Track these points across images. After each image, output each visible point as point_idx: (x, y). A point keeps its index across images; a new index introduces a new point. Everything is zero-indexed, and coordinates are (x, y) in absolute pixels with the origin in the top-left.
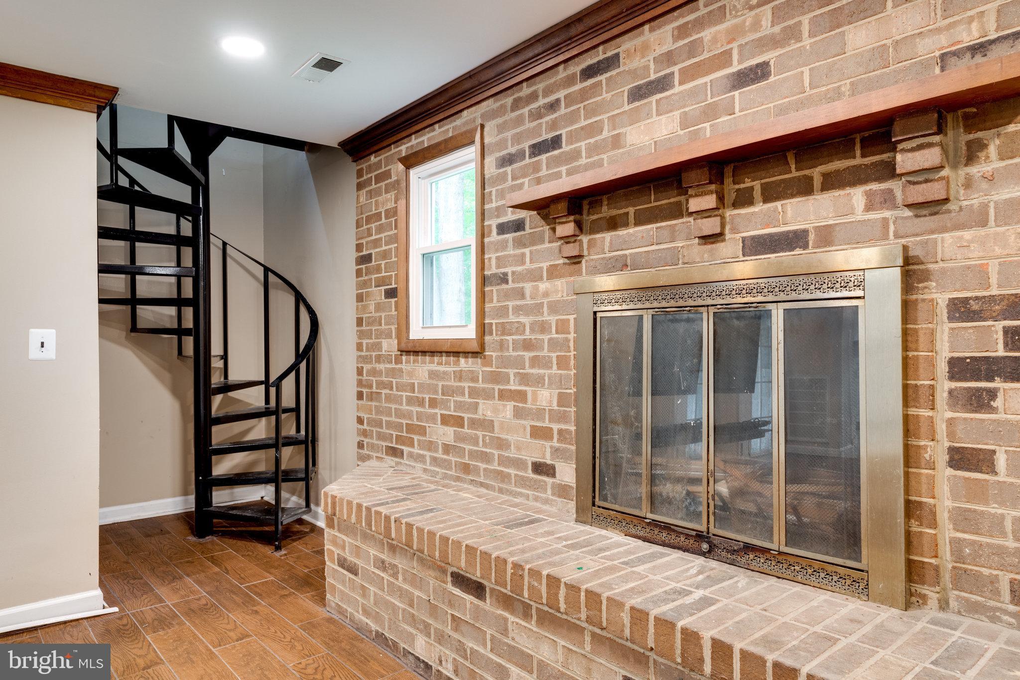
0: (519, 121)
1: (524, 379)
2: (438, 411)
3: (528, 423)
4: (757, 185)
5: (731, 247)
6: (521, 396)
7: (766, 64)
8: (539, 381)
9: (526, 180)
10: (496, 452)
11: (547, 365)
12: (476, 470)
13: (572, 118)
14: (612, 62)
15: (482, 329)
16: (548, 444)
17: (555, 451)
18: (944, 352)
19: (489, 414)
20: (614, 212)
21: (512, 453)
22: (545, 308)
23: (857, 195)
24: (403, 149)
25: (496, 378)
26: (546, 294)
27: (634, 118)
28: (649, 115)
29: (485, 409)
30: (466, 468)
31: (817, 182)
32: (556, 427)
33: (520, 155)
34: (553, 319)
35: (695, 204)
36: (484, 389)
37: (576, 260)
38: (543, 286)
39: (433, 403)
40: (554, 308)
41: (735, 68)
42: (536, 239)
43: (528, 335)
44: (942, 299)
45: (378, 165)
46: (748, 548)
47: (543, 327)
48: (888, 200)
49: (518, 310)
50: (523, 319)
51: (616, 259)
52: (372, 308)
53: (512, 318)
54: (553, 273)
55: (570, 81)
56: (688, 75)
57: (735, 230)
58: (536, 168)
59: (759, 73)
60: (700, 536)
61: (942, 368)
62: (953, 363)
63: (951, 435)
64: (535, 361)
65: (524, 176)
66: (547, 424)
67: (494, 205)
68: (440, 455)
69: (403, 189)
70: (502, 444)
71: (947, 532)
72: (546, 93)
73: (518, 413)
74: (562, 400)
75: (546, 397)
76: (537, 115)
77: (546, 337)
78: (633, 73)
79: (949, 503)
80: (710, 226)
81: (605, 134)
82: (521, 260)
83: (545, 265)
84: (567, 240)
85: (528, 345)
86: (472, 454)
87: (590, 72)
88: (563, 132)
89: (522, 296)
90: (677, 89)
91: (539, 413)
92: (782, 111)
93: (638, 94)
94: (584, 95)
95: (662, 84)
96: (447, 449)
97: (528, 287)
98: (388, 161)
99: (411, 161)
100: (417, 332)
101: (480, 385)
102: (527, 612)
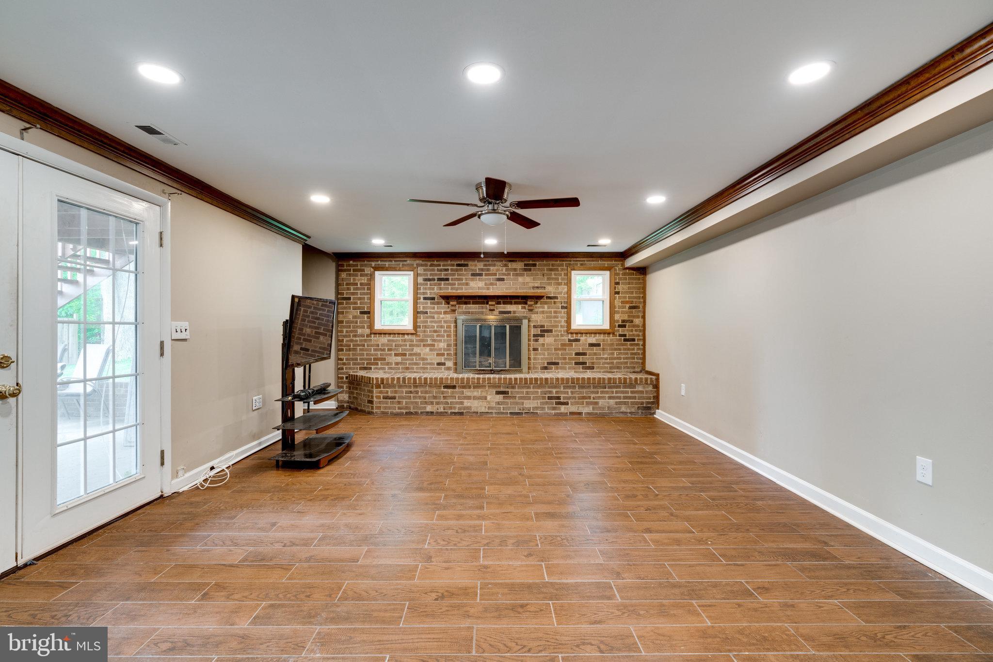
0: (433, 270)
1: (434, 340)
2: (393, 353)
3: (435, 353)
4: (502, 301)
5: (496, 312)
6: (434, 345)
7: (504, 278)
8: (440, 341)
9: (436, 287)
10: (422, 362)
11: (443, 336)
12: (413, 368)
13: (454, 275)
14: (466, 265)
15: (416, 326)
16: (443, 357)
17: (446, 359)
18: (532, 333)
19: (419, 351)
20: (466, 300)
21: (429, 361)
22: (442, 322)
23: (520, 306)
24: (373, 264)
25: (422, 341)
26: (443, 318)
27: (472, 280)
28: (476, 280)
29: (416, 350)
30: (407, 368)
31: (513, 303)
32: (446, 353)
33: (434, 280)
34: (445, 325)
35: (490, 303)
36: (416, 344)
37: (454, 311)
38: (441, 316)
39: (389, 350)
40: (445, 322)
41: (497, 277)
42: (438, 303)
43: (435, 328)
44: (532, 325)
45: (357, 265)
46: (501, 370)
47: (442, 327)
48: (524, 308)
49: (431, 322)
50: (434, 324)
51: (467, 312)
52: (351, 317)
53: (429, 324)
54: (445, 313)
55: (453, 265)
56: (486, 275)
57: (497, 309)
58: (440, 284)
59: (503, 280)
60: (491, 370)
61: (532, 335)
62: (533, 335)
63: (533, 346)
64: (438, 336)
65: (435, 286)
66: (443, 352)
67: (422, 291)
68: (393, 366)
69: (372, 277)
70: (423, 359)
71: (532, 361)
72: (444, 265)
73: (431, 350)
74: (449, 345)
75: (442, 345)
76: (441, 270)
77: (443, 329)
78: (473, 270)
79: (532, 357)
80: (492, 308)
81: (464, 281)
82: (434, 308)
83: (443, 311)
84: (452, 306)
85: (435, 331)
86: (409, 364)
87: (458, 265)
88: (450, 277)
89: (434, 318)
90: (484, 277)
91: (440, 349)
92: (507, 289)
93: (473, 275)
94: (457, 270)
95: (480, 275)
96: (397, 364)
97: (436, 316)
98: (366, 265)
99: (377, 268)
100: (378, 326)
101: (415, 343)
102: (470, 387)
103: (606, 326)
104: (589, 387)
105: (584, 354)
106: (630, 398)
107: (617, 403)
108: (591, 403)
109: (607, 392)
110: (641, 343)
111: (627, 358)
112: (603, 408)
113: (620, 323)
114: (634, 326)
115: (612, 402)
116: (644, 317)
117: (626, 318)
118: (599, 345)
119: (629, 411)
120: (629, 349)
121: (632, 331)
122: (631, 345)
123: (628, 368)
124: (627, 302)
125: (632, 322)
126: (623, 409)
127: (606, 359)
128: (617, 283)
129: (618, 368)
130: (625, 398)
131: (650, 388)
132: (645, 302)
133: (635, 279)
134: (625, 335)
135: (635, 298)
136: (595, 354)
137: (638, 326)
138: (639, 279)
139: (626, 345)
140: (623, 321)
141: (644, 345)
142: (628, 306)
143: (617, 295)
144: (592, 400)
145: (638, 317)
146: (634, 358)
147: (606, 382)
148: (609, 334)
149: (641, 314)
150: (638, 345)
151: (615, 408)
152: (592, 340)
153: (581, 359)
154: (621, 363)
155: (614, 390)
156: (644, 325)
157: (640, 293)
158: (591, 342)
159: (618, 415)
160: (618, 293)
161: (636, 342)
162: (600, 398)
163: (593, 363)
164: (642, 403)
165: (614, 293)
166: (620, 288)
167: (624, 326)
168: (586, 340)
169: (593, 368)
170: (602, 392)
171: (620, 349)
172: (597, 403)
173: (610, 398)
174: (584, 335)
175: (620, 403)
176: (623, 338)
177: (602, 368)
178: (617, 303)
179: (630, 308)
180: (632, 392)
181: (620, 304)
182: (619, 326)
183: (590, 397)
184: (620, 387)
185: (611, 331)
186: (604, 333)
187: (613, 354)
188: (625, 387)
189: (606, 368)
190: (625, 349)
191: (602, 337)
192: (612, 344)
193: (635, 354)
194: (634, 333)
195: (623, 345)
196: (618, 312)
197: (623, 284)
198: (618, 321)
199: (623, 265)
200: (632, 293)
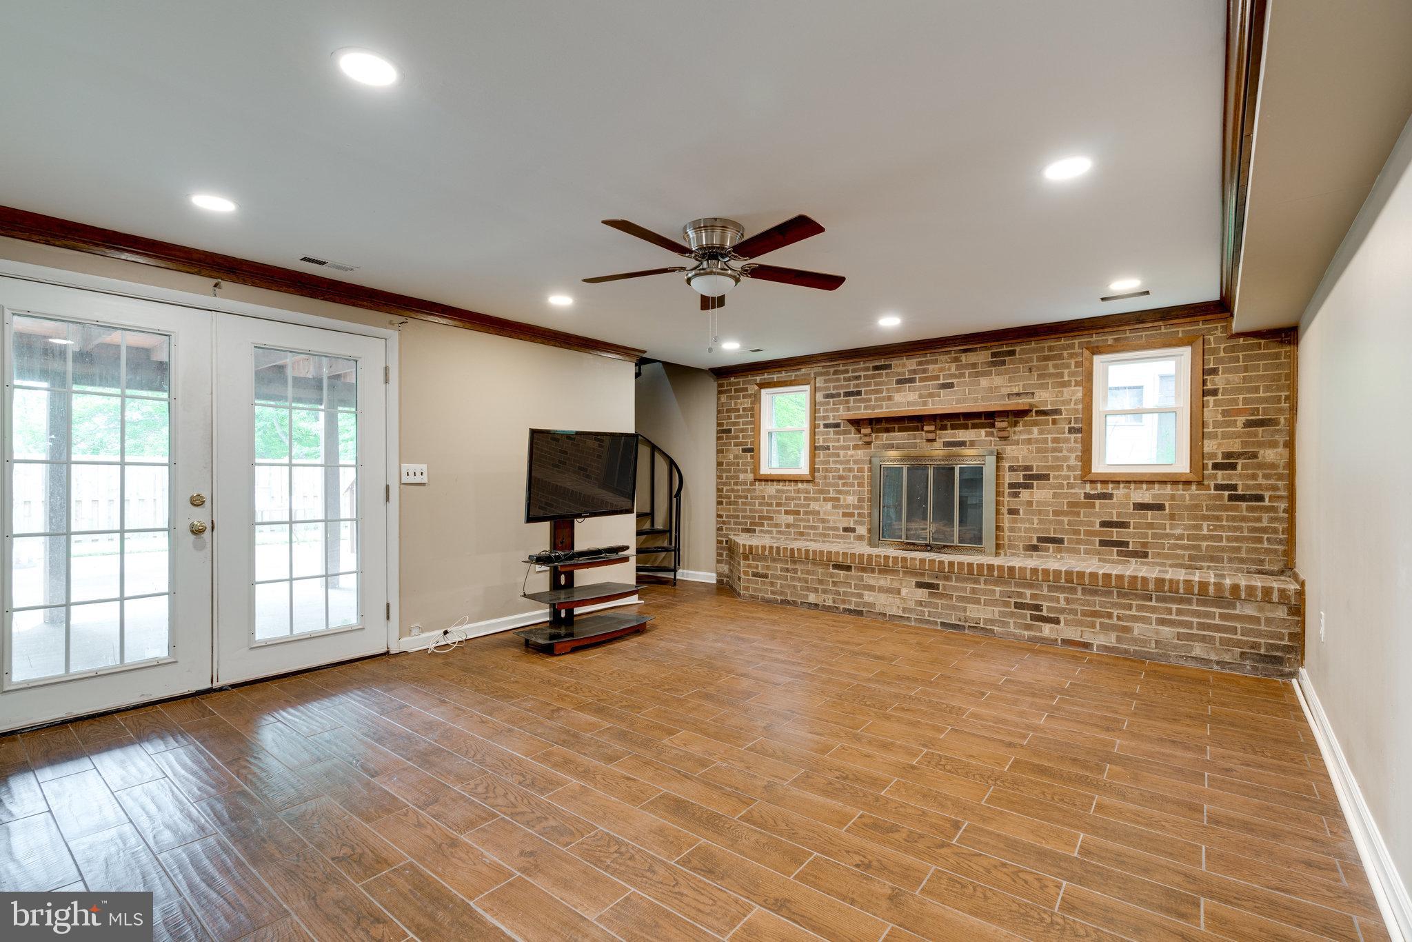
0: (838, 380)
1: (839, 492)
2: (783, 509)
3: (841, 511)
4: (949, 424)
5: (938, 444)
6: (838, 499)
7: (953, 383)
8: (848, 493)
9: (842, 406)
10: (821, 525)
11: (852, 485)
12: (809, 534)
13: (868, 385)
14: (888, 367)
15: (813, 470)
16: (852, 519)
17: (856, 522)
18: (1007, 481)
19: (817, 508)
20: (889, 426)
21: (831, 524)
22: (851, 462)
23: (983, 432)
24: (758, 379)
25: (821, 492)
26: (852, 456)
27: (898, 390)
28: (905, 391)
29: (814, 506)
30: (802, 534)
31: (970, 425)
32: (856, 512)
33: (838, 395)
34: (856, 467)
35: (926, 428)
36: (813, 497)
37: (869, 443)
38: (850, 453)
39: (778, 505)
40: (856, 462)
41: (941, 382)
42: (845, 432)
43: (841, 473)
44: (1007, 465)
45: (738, 383)
46: (945, 546)
47: (850, 470)
48: (992, 434)
49: (835, 462)
50: (838, 466)
51: (889, 444)
52: (732, 457)
53: (832, 465)
54: (856, 447)
55: (867, 369)
56: (921, 380)
57: (940, 438)
58: (847, 402)
59: (951, 386)
60: (927, 545)
61: (1006, 486)
62: (1009, 484)
63: (1008, 505)
64: (844, 485)
65: (840, 404)
66: (851, 510)
67: (821, 415)
68: (783, 529)
69: (757, 398)
70: (824, 521)
71: (1007, 533)
72: (854, 371)
73: (834, 507)
74: (861, 500)
75: (851, 499)
76: (849, 379)
77: (851, 474)
78: (899, 374)
79: (1008, 525)
80: (931, 436)
81: (884, 394)
82: (839, 440)
83: (852, 444)
84: (866, 435)
85: (841, 477)
86: (804, 527)
87: (876, 368)
88: (863, 390)
89: (839, 456)
90: (918, 384)
91: (848, 506)
92: (958, 401)
93: (899, 382)
94: (873, 377)
95: (911, 381)
96: (788, 526)
97: (842, 453)
98: (749, 382)
99: (763, 385)
100: (764, 470)
101: (812, 495)
102: (873, 571)
103: (1182, 466)
104: (1110, 593)
105: (1123, 525)
106: (1218, 628)
107: (1179, 636)
108: (1113, 628)
109: (1154, 610)
110: (1283, 505)
111: (1237, 539)
112: (1145, 642)
113: (1219, 460)
114: (1260, 466)
115: (1167, 632)
116: (1290, 445)
117: (1236, 446)
118: (1160, 507)
119: (1214, 657)
120: (1243, 519)
121: (1254, 477)
122: (1250, 509)
123: (1242, 561)
124: (1239, 412)
125: (1254, 456)
126: (1198, 650)
127: (1180, 537)
128: (1214, 371)
129: (1212, 559)
130: (1202, 626)
131: (1281, 613)
132: (1294, 409)
133: (1265, 357)
134: (1234, 487)
135: (1266, 400)
136: (1151, 526)
137: (1273, 466)
138: (1277, 356)
139: (1236, 509)
140: (1228, 455)
141: (1291, 510)
142: (1241, 420)
143: (1211, 399)
144: (1115, 621)
145: (1274, 445)
146: (1260, 540)
147: (1152, 586)
148: (1187, 483)
149: (1281, 439)
150: (1273, 509)
151: (1176, 647)
152: (1144, 495)
153: (1115, 534)
154: (1223, 549)
155: (1174, 607)
156: (1291, 464)
157: (1279, 389)
158: (1140, 500)
159: (1182, 662)
160: (1214, 392)
161: (1267, 503)
162: (1135, 619)
163: (1145, 545)
164: (1255, 646)
165: (1203, 391)
166: (1218, 381)
167: (1233, 467)
168: (1127, 496)
169: (1145, 555)
170: (1140, 608)
171: (1218, 518)
172: (1127, 629)
173: (1161, 622)
174: (1122, 485)
175: (1190, 637)
176: (1226, 493)
177: (1167, 556)
178: (1212, 414)
179: (1249, 424)
180: (1222, 616)
181: (1220, 418)
182: (1216, 466)
183: (1110, 616)
184: (1189, 601)
185: (1192, 477)
186: (1175, 483)
187: (1200, 527)
188: (1202, 603)
189: (1177, 556)
190: (1233, 519)
191: (1168, 489)
192: (1197, 507)
193: (1264, 530)
194: (1261, 481)
195: (1226, 509)
196: (1214, 436)
197: (1226, 371)
198: (1213, 455)
199: (1226, 328)
200: (1257, 389)
